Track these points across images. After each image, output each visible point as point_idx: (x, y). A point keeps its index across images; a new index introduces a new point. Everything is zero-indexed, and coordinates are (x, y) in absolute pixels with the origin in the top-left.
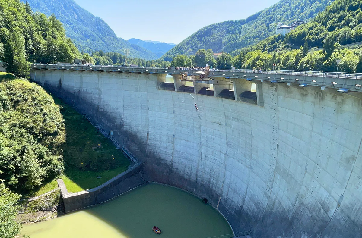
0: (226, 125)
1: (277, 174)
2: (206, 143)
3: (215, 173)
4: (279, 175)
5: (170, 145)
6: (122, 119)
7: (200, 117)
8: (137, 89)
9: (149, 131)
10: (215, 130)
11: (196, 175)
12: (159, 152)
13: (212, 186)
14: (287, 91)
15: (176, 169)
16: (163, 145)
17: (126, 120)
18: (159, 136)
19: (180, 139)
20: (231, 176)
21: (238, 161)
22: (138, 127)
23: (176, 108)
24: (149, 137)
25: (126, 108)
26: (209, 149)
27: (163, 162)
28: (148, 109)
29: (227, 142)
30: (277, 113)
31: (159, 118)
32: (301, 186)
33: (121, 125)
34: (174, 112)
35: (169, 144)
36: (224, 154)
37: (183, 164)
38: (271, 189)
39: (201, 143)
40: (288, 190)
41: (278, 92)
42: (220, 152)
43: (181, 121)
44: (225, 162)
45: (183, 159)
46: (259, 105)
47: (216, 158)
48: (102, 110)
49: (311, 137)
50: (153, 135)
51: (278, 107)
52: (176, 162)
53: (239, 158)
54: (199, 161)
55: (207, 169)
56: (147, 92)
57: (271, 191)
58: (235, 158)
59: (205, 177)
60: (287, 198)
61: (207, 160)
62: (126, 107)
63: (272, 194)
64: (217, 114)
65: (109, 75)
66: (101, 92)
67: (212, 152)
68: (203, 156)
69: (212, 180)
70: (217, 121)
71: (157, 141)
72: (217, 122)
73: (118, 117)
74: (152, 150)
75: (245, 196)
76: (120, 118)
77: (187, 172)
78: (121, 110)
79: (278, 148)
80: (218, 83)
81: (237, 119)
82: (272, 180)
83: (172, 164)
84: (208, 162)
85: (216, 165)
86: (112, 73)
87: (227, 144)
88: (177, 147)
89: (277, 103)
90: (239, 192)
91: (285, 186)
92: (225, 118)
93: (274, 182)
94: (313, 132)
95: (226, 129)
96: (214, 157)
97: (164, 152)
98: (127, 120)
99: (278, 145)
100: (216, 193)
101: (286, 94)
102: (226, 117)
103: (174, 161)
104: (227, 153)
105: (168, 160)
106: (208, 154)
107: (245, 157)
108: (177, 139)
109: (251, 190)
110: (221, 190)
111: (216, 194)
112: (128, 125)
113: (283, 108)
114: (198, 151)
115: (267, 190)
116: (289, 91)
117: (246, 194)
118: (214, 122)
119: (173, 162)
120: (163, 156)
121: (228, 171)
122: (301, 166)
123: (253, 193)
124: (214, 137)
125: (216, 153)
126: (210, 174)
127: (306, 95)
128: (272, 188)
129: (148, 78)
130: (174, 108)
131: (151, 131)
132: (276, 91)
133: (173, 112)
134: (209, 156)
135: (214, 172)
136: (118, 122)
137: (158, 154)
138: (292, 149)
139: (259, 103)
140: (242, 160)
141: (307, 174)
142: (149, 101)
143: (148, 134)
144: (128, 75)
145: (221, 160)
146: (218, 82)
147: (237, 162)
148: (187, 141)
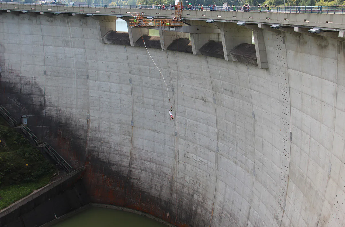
0: (215, 102)
1: (291, 182)
2: (185, 133)
3: (201, 185)
4: (294, 184)
5: (126, 138)
6: (43, 96)
7: (173, 91)
8: (67, 44)
9: (90, 116)
10: (198, 112)
11: (171, 189)
12: (108, 151)
13: (197, 208)
14: (299, 41)
15: (137, 179)
16: (115, 139)
17: (49, 97)
18: (107, 123)
19: (144, 128)
20: (225, 189)
21: (236, 163)
22: (72, 108)
23: (134, 74)
24: (91, 125)
25: (49, 77)
26: (190, 143)
27: (114, 168)
28: (88, 77)
29: (218, 130)
30: (287, 79)
31: (106, 93)
32: (323, 201)
33: (42, 106)
34: (131, 81)
35: (124, 136)
36: (214, 152)
37: (148, 170)
38: (283, 209)
39: (176, 133)
40: (306, 209)
41: (286, 43)
42: (208, 148)
43: (143, 97)
44: (216, 165)
45: (149, 163)
46: (261, 67)
47: (201, 159)
48: (8, 81)
49: (335, 117)
50: (98, 122)
51: (288, 68)
52: (137, 167)
53: (236, 158)
54: (174, 164)
55: (187, 179)
56: (85, 48)
57: (284, 212)
58: (230, 157)
59: (184, 192)
60: (305, 223)
61: (187, 163)
62: (50, 75)
63: (285, 217)
64: (200, 84)
65: (16, 19)
66: (5, 49)
67: (196, 149)
68: (181, 156)
69: (196, 197)
70: (201, 95)
71: (105, 132)
72: (200, 97)
73: (36, 91)
74: (96, 149)
75: (248, 222)
76: (39, 93)
77: (156, 185)
78: (41, 81)
79: (291, 138)
80: (197, 32)
81: (231, 91)
82: (285, 193)
83: (130, 171)
84: (189, 167)
85: (201, 171)
86: (21, 16)
87: (218, 134)
88: (139, 143)
89: (287, 61)
90: (238, 216)
91: (302, 202)
92: (213, 90)
93: (287, 197)
94: (338, 109)
95: (215, 108)
96: (199, 158)
97: (117, 150)
98: (51, 98)
99: (291, 133)
100: (203, 219)
101: (299, 46)
102: (215, 89)
103: (134, 166)
104: (218, 150)
105: (124, 164)
106: (188, 152)
107: (245, 155)
108: (137, 128)
109: (255, 212)
110: (211, 213)
111: (203, 221)
112: (54, 107)
113: (295, 70)
114: (172, 148)
115: (278, 211)
116: (301, 41)
117: (248, 219)
118: (196, 98)
119: (133, 168)
120: (115, 158)
121: (222, 181)
122: (323, 167)
123: (259, 216)
124: (198, 123)
125: (202, 150)
126: (193, 187)
127: (326, 47)
128: (285, 207)
129: (86, 23)
130: (132, 75)
131: (93, 115)
132: (284, 42)
133: (129, 82)
134: (190, 155)
135: (199, 184)
136: (37, 100)
137: (106, 154)
138: (310, 139)
139: (260, 63)
140: (241, 161)
141: (331, 180)
142: (88, 63)
143: (88, 121)
144: (52, 19)
145: (209, 162)
146: (197, 29)
147: (234, 164)
148: (154, 131)
